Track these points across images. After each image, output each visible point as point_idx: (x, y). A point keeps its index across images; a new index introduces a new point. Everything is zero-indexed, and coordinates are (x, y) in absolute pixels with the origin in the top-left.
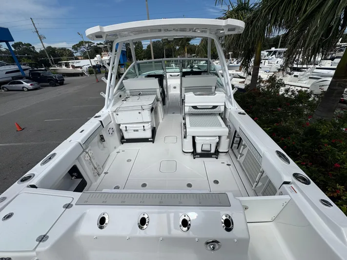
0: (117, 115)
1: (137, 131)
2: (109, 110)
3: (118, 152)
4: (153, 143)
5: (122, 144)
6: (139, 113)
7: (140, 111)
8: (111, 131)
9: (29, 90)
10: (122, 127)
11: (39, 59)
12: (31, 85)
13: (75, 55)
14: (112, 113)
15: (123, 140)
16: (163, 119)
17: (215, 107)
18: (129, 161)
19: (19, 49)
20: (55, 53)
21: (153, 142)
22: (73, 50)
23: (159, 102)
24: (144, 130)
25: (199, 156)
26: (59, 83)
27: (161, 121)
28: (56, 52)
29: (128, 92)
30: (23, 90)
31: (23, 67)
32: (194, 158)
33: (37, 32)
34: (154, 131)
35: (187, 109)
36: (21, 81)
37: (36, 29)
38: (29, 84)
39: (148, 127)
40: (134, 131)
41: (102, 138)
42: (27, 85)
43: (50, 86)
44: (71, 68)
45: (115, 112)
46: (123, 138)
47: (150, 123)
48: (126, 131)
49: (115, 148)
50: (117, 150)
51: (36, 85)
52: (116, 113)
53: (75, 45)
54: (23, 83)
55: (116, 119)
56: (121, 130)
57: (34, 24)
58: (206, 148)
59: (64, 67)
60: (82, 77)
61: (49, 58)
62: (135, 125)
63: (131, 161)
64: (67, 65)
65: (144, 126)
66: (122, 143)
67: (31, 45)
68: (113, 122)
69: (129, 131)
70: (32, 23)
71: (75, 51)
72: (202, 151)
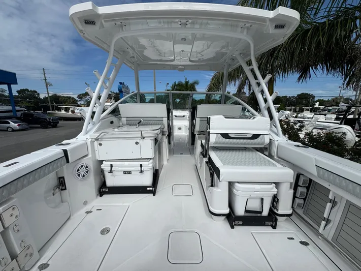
0: (100, 144)
1: (129, 172)
2: (88, 136)
3: (88, 212)
4: (154, 195)
5: (101, 195)
6: (137, 143)
7: (138, 141)
8: (83, 171)
9: (14, 130)
10: (106, 166)
11: (40, 104)
12: (18, 125)
13: (79, 103)
14: (92, 142)
15: (104, 189)
16: (168, 160)
17: (255, 136)
18: (105, 231)
19: (23, 94)
20: (58, 99)
21: (154, 193)
22: (77, 99)
23: (165, 137)
24: (141, 172)
25: (241, 223)
26: (52, 125)
27: (165, 163)
28: (60, 99)
29: (124, 120)
30: (7, 131)
31: (17, 108)
32: (232, 227)
33: (46, 80)
34: (156, 175)
35: (213, 138)
36: (9, 121)
37: (45, 77)
38: (17, 125)
39: (148, 166)
40: (125, 173)
41: (61, 184)
42: (14, 125)
43: (41, 128)
44: (70, 113)
45: (97, 139)
46: (104, 184)
47: (151, 161)
48: (111, 172)
49: (85, 203)
50: (88, 208)
51: (24, 125)
52: (99, 142)
53: (81, 95)
54: (9, 123)
55: (97, 152)
56: (102, 171)
57: (44, 74)
58: (254, 205)
59: (63, 112)
60: (80, 122)
61: (50, 104)
62: (126, 163)
63: (108, 231)
64: (67, 110)
65: (141, 166)
66: (101, 193)
67: (36, 92)
68: (90, 156)
69: (115, 173)
70: (43, 72)
71: (79, 100)
72: (246, 211)
